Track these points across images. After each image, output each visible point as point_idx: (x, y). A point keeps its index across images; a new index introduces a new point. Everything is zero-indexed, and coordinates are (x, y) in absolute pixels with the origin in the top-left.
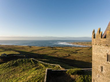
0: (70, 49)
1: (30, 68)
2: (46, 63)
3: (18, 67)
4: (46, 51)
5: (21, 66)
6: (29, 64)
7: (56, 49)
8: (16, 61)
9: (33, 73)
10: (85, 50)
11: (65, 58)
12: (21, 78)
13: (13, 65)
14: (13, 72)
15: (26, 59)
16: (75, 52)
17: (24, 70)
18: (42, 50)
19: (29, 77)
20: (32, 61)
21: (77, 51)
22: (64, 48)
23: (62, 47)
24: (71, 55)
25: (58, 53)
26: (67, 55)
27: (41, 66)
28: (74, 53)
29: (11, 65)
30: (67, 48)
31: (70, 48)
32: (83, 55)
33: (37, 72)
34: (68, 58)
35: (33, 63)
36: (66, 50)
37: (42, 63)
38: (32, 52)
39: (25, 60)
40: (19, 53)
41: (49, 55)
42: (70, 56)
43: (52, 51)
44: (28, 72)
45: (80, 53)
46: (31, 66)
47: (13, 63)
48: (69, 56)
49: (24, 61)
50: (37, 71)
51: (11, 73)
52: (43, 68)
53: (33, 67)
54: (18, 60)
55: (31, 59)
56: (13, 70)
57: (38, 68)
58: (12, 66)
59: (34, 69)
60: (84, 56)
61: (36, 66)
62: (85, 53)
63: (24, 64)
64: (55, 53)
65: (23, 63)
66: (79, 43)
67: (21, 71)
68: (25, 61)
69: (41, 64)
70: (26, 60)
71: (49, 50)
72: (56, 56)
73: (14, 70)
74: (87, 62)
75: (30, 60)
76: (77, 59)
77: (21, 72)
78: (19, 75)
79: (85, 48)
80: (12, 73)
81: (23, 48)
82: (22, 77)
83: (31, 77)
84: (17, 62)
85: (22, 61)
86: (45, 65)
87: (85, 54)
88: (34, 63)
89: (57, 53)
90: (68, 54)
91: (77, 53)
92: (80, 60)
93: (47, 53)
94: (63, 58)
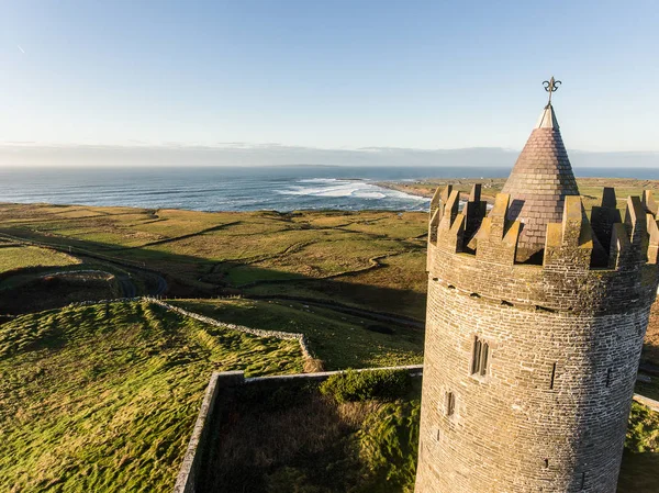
0: (393, 226)
1: (134, 356)
2: (230, 326)
3: (65, 354)
4: (245, 241)
5: (85, 349)
6: (128, 336)
7: (307, 227)
8: (49, 320)
9: (146, 392)
11: (357, 281)
12: (80, 421)
13: (35, 345)
14: (33, 386)
15: (116, 305)
17: (98, 372)
18: (223, 236)
19: (121, 418)
20: (147, 314)
22: (358, 218)
23: (347, 214)
24: (388, 260)
25: (317, 251)
26: (365, 261)
27: (197, 346)
28: (408, 247)
29: (21, 343)
30: (372, 217)
31: (391, 220)
33: (170, 382)
34: (370, 279)
35: (155, 324)
36: (365, 228)
37: (205, 326)
38: (164, 248)
39: (108, 308)
40: (75, 261)
41: (264, 265)
42: (387, 266)
43: (281, 237)
44: (120, 383)
46: (143, 344)
47: (35, 328)
48: (381, 266)
49: (101, 315)
50: (170, 375)
51: (22, 391)
52: (209, 353)
53: (151, 354)
54: (66, 310)
55: (146, 300)
56: (37, 376)
57: (183, 355)
58: (27, 349)
59: (157, 362)
61: (169, 346)
63: (98, 333)
64: (300, 249)
65: (92, 329)
67: (81, 374)
68: (108, 315)
69: (202, 334)
70: (114, 311)
71: (265, 233)
72: (304, 270)
73: (42, 372)
75: (139, 307)
77: (85, 382)
78: (67, 400)
80: (29, 393)
81: (104, 221)
82: (83, 413)
83: (132, 418)
84: (56, 322)
85: (88, 315)
86: (222, 340)
88: (164, 325)
89: (310, 249)
90: (376, 254)
93: (251, 254)
94: (346, 279)
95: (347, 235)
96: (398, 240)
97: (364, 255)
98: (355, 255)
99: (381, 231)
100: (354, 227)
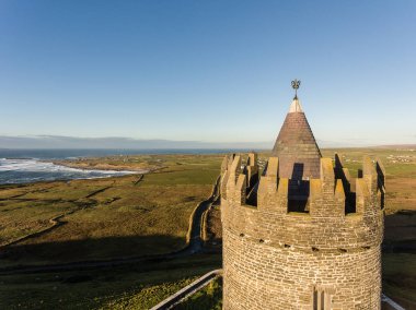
0: (62, 192)
10: (123, 187)
11: (41, 240)
16: (86, 201)
21: (94, 194)
22: (32, 188)
23: (20, 186)
24: (67, 218)
26: (46, 222)
28: (81, 205)
30: (45, 186)
31: (62, 187)
32: (120, 210)
34: (54, 236)
36: (41, 196)
42: (66, 223)
45: (108, 202)
48: (61, 223)
60: (122, 214)
62: (124, 198)
66: (101, 160)
74: (137, 236)
76: (97, 234)
79: (123, 182)
87: (124, 204)
90: (54, 215)
91: (95, 202)
92: (109, 232)
94: (30, 241)
95: (23, 204)
96: (70, 201)
97: (43, 218)
98: (36, 219)
99: (54, 197)
100: (29, 196)
